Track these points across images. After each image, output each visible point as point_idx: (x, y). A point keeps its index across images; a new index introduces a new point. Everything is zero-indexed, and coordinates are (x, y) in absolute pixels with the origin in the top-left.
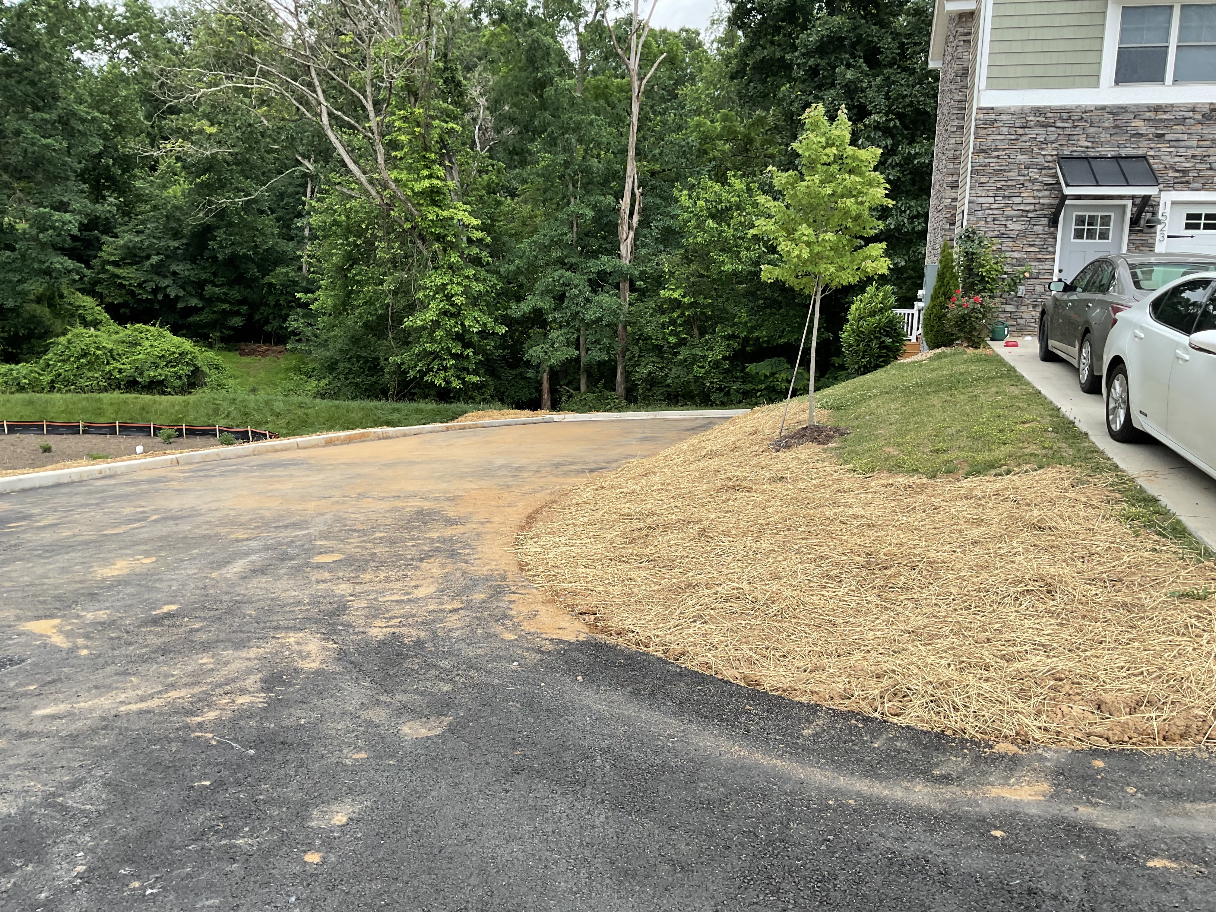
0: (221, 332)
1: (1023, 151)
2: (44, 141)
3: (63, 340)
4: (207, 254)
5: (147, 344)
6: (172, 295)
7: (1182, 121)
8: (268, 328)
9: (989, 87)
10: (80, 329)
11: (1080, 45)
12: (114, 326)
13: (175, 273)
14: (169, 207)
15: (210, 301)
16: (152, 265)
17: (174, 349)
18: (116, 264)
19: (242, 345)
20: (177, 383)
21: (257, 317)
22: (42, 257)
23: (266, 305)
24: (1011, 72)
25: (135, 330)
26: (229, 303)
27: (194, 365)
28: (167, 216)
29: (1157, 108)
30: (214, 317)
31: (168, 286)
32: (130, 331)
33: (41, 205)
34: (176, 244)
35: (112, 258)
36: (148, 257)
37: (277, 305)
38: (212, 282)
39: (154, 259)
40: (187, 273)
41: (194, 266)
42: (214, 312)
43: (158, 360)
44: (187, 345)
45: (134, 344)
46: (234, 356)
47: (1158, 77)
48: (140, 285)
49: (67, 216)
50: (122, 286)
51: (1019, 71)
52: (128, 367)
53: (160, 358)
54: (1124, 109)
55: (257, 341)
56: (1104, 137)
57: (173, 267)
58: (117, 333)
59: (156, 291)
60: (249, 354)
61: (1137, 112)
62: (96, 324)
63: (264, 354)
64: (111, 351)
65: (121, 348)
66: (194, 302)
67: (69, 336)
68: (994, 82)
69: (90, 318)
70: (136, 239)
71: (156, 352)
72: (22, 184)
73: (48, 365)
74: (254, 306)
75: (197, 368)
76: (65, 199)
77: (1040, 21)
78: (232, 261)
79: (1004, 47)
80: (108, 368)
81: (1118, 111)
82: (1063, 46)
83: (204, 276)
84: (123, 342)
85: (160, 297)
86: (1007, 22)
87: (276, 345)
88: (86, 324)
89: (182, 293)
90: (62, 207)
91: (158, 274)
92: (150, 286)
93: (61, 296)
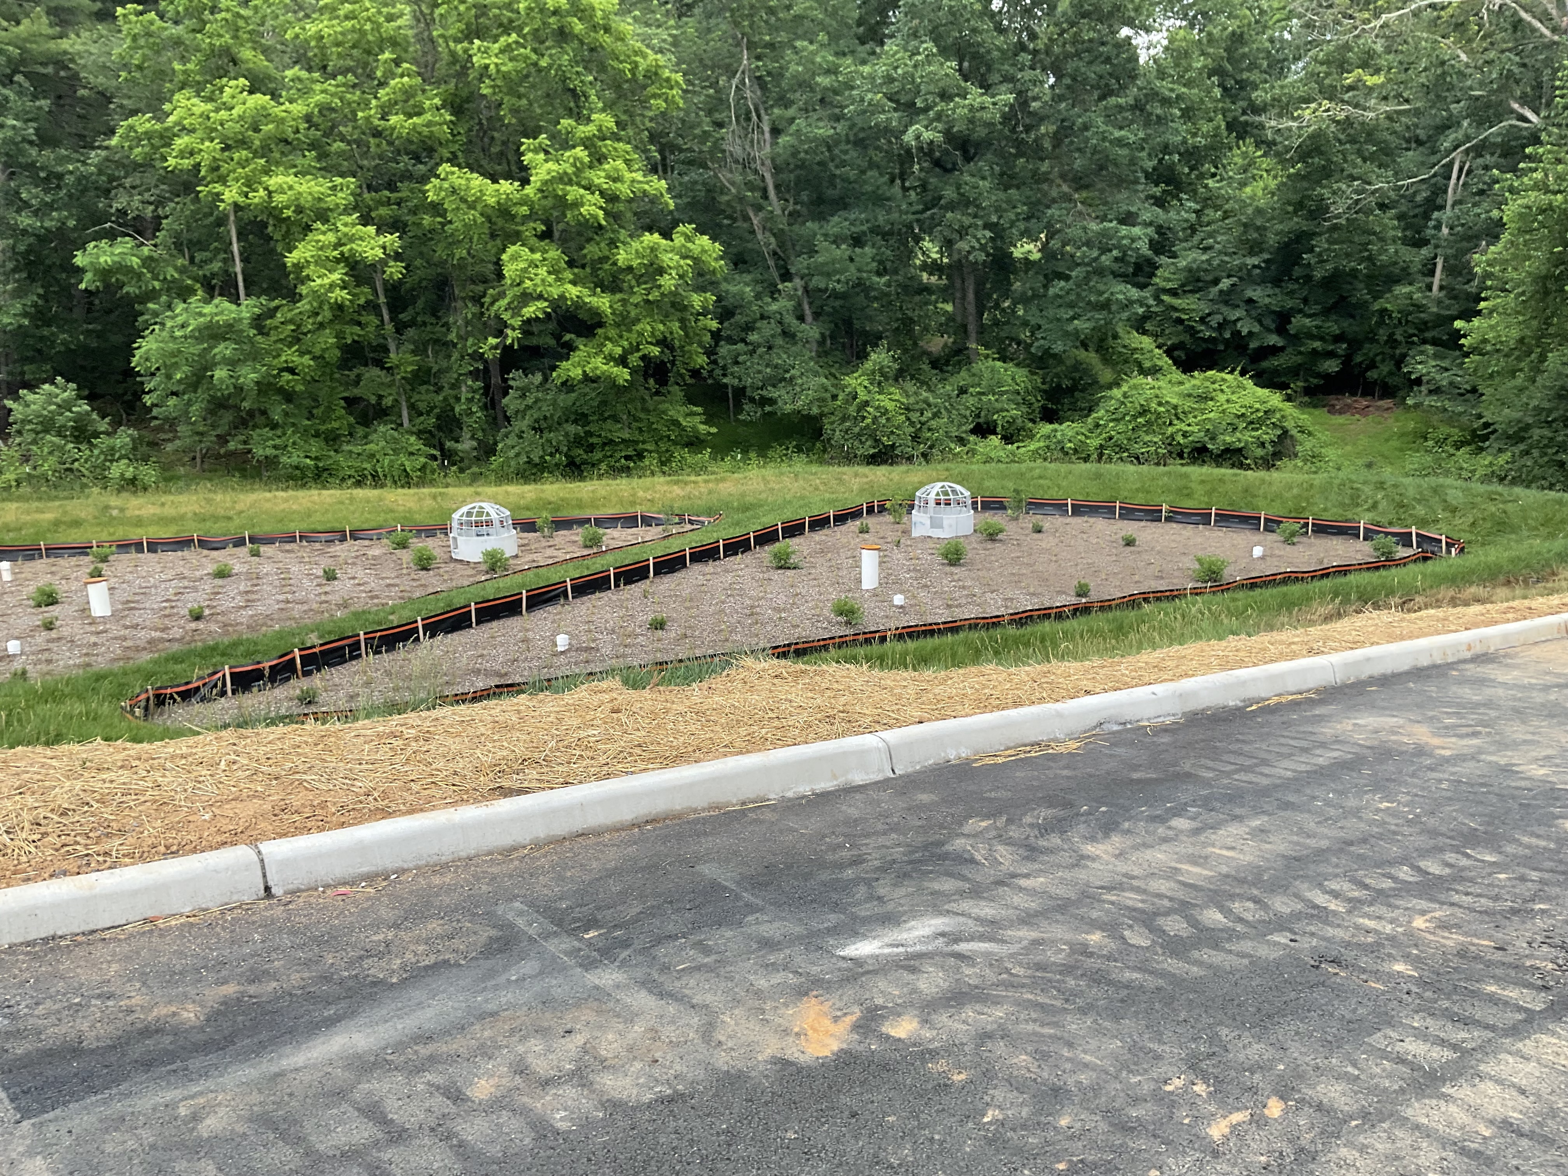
0: (1306, 381)
2: (1118, 134)
3: (1117, 393)
4: (1297, 271)
5: (1222, 398)
6: (1244, 332)
8: (1372, 375)
10: (1140, 380)
12: (1177, 375)
13: (1250, 301)
14: (1250, 211)
15: (1295, 339)
16: (1221, 291)
17: (1257, 406)
18: (1173, 293)
19: (1332, 399)
20: (1260, 452)
21: (1358, 359)
22: (1101, 287)
23: (1373, 340)
25: (1207, 379)
26: (1322, 339)
27: (1282, 428)
28: (1245, 225)
30: (1299, 359)
31: (1239, 319)
32: (1198, 380)
33: (1103, 219)
34: (1255, 261)
35: (1170, 285)
36: (1216, 282)
37: (1392, 342)
38: (1300, 311)
39: (1225, 284)
40: (1267, 300)
41: (1277, 290)
42: (1300, 353)
43: (1236, 421)
44: (1274, 399)
45: (1204, 398)
46: (1321, 413)
48: (1202, 320)
49: (1137, 231)
50: (1180, 321)
52: (1196, 429)
53: (1238, 417)
55: (1353, 394)
57: (1249, 293)
58: (1181, 383)
59: (1221, 326)
60: (1341, 412)
62: (1154, 371)
63: (1364, 412)
64: (1175, 407)
65: (1188, 404)
66: (1273, 339)
67: (1125, 388)
69: (1147, 364)
70: (1204, 257)
71: (1235, 409)
72: (1084, 194)
73: (1097, 426)
74: (1355, 344)
75: (1285, 432)
76: (1133, 209)
78: (1333, 281)
80: (1170, 430)
83: (1289, 304)
84: (1189, 395)
85: (1227, 335)
87: (1381, 398)
88: (1144, 372)
89: (1256, 328)
90: (1128, 219)
91: (1226, 303)
92: (1215, 321)
93: (1115, 337)
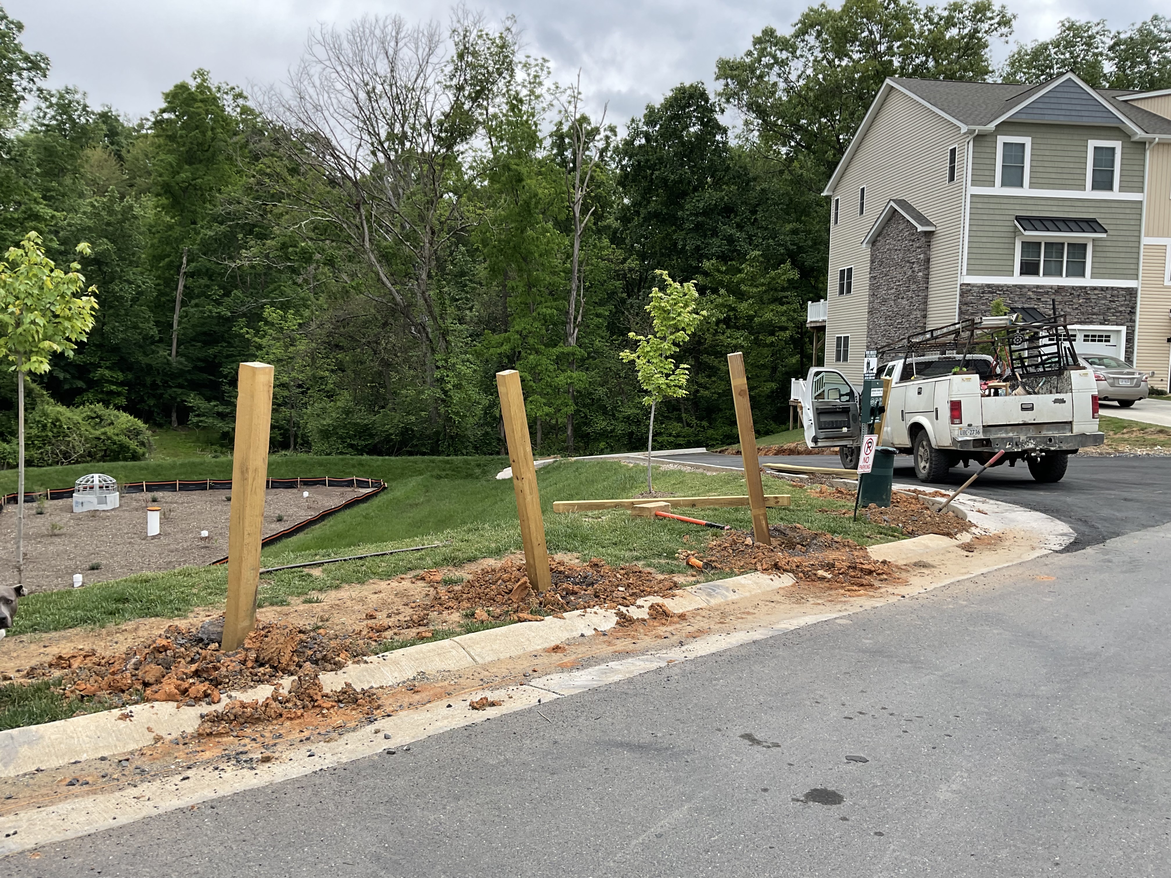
1: (983, 304)
7: (1047, 293)
9: (967, 274)
11: (1005, 257)
24: (977, 267)
29: (1038, 287)
47: (1036, 273)
51: (980, 267)
54: (1023, 286)
56: (1016, 299)
61: (1030, 288)
68: (970, 272)
77: (989, 245)
79: (974, 256)
81: (1021, 287)
82: (998, 257)
86: (974, 245)
